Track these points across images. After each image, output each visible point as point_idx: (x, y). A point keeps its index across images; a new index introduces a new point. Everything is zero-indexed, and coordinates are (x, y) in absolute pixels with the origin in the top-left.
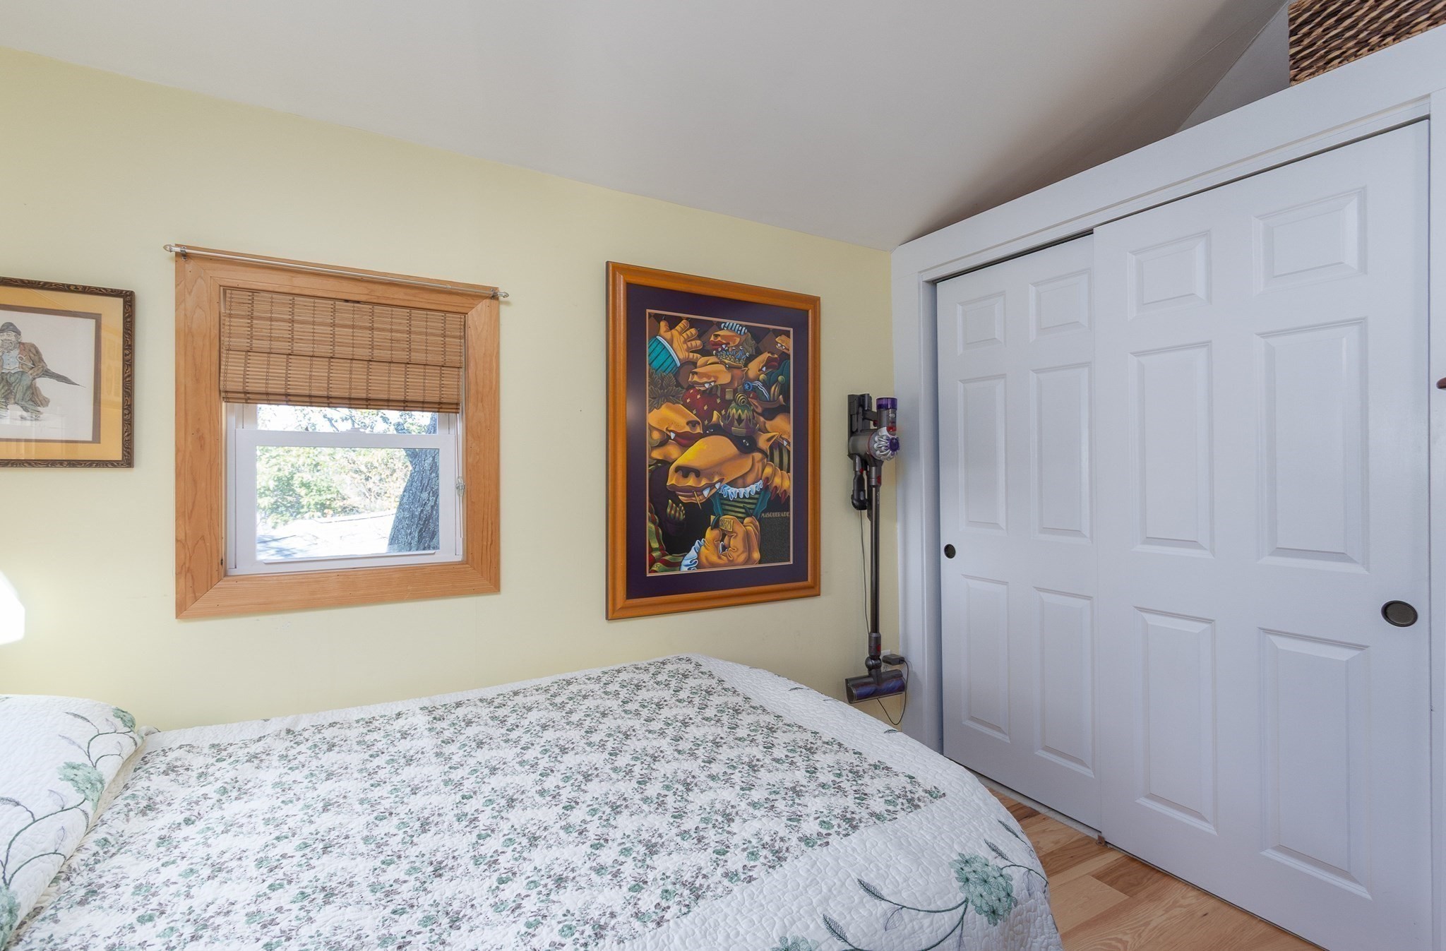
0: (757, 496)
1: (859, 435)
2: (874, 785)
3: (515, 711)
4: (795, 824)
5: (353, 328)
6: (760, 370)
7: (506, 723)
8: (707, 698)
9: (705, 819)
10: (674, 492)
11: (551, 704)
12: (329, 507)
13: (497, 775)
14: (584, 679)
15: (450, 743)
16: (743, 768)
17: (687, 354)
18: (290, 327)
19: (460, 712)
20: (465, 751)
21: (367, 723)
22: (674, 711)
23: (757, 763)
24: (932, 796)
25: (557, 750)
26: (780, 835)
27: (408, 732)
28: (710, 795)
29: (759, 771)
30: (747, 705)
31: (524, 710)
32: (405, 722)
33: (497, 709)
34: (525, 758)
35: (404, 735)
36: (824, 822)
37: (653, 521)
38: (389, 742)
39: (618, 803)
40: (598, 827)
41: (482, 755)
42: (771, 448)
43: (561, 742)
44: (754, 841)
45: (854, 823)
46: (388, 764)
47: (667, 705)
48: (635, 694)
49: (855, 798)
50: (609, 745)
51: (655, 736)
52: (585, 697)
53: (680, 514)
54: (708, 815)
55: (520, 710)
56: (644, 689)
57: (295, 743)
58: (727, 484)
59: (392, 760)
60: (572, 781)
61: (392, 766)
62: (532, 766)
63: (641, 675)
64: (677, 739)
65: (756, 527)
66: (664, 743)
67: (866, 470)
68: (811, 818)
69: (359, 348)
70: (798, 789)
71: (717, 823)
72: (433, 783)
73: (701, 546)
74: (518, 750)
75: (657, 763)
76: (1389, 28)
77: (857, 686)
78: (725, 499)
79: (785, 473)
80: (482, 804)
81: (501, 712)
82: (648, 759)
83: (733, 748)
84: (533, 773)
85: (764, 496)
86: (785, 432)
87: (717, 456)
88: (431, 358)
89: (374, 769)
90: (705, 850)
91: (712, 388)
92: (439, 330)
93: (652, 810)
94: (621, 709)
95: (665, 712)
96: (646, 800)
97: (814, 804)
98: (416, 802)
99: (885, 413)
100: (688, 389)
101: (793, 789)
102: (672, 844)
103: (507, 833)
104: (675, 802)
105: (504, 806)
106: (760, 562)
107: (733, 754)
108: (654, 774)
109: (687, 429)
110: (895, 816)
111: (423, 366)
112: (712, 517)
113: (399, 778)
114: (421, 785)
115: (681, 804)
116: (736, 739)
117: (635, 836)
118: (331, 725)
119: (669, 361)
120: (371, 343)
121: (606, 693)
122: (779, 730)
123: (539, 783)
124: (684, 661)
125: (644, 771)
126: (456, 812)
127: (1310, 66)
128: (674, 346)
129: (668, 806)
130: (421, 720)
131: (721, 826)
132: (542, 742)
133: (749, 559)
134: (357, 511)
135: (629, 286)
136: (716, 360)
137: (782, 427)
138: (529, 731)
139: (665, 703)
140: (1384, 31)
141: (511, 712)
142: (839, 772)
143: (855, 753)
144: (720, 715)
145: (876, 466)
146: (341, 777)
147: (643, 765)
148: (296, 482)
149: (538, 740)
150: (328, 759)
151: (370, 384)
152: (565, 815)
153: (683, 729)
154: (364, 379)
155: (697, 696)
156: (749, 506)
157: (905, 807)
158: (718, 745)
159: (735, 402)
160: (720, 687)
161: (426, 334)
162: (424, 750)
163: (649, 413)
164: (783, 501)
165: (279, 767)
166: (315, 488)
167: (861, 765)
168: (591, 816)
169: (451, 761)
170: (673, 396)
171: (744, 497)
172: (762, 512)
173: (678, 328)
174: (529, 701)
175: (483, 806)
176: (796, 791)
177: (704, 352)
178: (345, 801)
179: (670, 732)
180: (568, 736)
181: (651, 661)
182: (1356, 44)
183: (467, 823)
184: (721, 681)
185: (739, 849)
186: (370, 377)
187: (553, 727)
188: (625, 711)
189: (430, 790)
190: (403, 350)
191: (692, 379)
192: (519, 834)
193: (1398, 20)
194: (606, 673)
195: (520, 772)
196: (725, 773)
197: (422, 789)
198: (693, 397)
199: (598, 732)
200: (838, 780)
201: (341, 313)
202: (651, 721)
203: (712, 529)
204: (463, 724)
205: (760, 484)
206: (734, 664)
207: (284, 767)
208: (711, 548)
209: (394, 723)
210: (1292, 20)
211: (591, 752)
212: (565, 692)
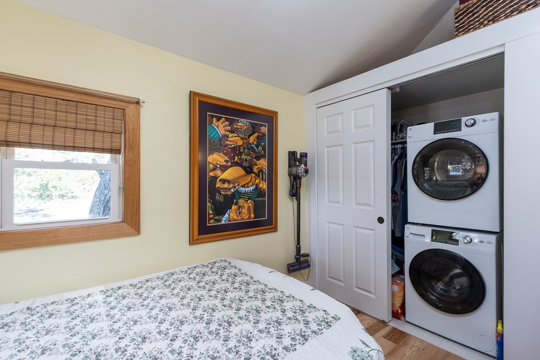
0: (253, 191)
1: (292, 167)
2: (311, 316)
3: (147, 290)
4: (280, 340)
5: (66, 113)
6: (254, 140)
7: (142, 296)
8: (235, 278)
9: (239, 340)
10: (219, 190)
11: (164, 286)
12: (66, 196)
13: (137, 325)
14: (179, 272)
15: (114, 309)
16: (253, 312)
17: (225, 132)
18: (32, 110)
19: (120, 292)
20: (121, 313)
21: (72, 301)
22: (221, 285)
23: (259, 309)
24: (335, 319)
25: (167, 309)
26: (274, 347)
27: (93, 304)
28: (240, 327)
29: (260, 313)
30: (252, 281)
31: (151, 289)
32: (92, 299)
33: (138, 290)
34: (152, 314)
35: (91, 306)
36: (293, 338)
37: (210, 202)
38: (83, 310)
39: (197, 336)
40: (188, 350)
41: (130, 314)
42: (259, 172)
43: (169, 305)
44: (263, 351)
45: (306, 337)
46: (81, 323)
47: (217, 283)
48: (203, 278)
49: (304, 324)
50: (192, 305)
51: (213, 298)
52: (180, 281)
53: (221, 199)
54: (240, 339)
55: (149, 289)
56: (207, 276)
57: (31, 315)
58: (241, 186)
59: (83, 320)
60: (175, 325)
61: (83, 324)
62: (155, 319)
63: (205, 269)
64: (223, 299)
65: (252, 204)
66: (217, 302)
67: (295, 181)
68: (287, 336)
69: (69, 122)
70: (279, 321)
71: (244, 343)
72: (104, 331)
73: (230, 212)
74: (148, 310)
75: (214, 312)
76: (491, 18)
77: (291, 266)
78: (240, 193)
79: (264, 182)
80: (129, 341)
81: (140, 291)
82: (210, 311)
83: (248, 302)
84: (155, 322)
85: (255, 192)
86: (264, 166)
87: (236, 175)
88: (107, 129)
89: (73, 326)
90: (240, 358)
91: (235, 147)
92: (111, 116)
93: (213, 338)
94: (197, 286)
95: (217, 286)
96: (210, 333)
97: (287, 329)
98: (94, 344)
99: (303, 158)
100: (225, 147)
101: (277, 321)
102: (224, 356)
103: (141, 357)
104: (224, 332)
105: (140, 342)
106: (254, 218)
107: (248, 305)
108: (214, 318)
109: (225, 163)
110: (322, 332)
111: (102, 132)
112: (235, 200)
113: (86, 330)
114: (97, 334)
115: (227, 333)
116: (249, 297)
117: (206, 353)
118: (52, 303)
119: (217, 135)
120: (76, 120)
121: (190, 278)
122: (267, 292)
123: (158, 328)
124: (224, 262)
125: (209, 317)
126: (115, 347)
127: (462, 31)
128: (219, 129)
129: (221, 335)
130: (100, 298)
131: (246, 344)
132: (160, 305)
133: (250, 217)
134: (79, 198)
135: (200, 101)
136: (236, 135)
137: (263, 163)
138: (153, 300)
139: (216, 282)
140: (489, 19)
141: (145, 291)
142: (295, 311)
143: (300, 301)
144: (241, 286)
145: (299, 179)
146: (54, 333)
147: (208, 314)
148: (50, 185)
149: (158, 304)
150: (48, 323)
151: (75, 140)
152: (171, 344)
153: (225, 294)
154: (72, 137)
155: (230, 278)
156: (250, 195)
157: (325, 326)
158: (241, 301)
159: (244, 153)
160: (240, 273)
161: (104, 118)
162: (100, 314)
163: (209, 156)
164: (263, 193)
165: (20, 330)
166: (59, 188)
167: (303, 306)
168: (184, 344)
169: (114, 318)
170: (219, 150)
171: (248, 192)
172: (255, 198)
173: (221, 121)
174: (154, 284)
175: (129, 342)
176: (279, 323)
177: (232, 132)
178: (55, 347)
179: (219, 296)
180: (172, 302)
181: (209, 262)
182: (479, 24)
183: (121, 353)
184: (240, 270)
185: (256, 356)
186: (75, 136)
187: (165, 297)
188: (199, 287)
189: (102, 336)
190: (93, 124)
191: (227, 142)
192: (148, 357)
193: (494, 15)
194: (190, 269)
195: (149, 322)
196: (246, 315)
197: (98, 335)
198: (227, 150)
199: (186, 298)
200: (295, 315)
201: (60, 105)
202: (211, 291)
203: (235, 205)
204: (121, 298)
205: (254, 187)
206: (245, 262)
207: (23, 329)
208: (234, 213)
209: (86, 300)
210: (456, 14)
211: (183, 309)
212: (171, 279)
